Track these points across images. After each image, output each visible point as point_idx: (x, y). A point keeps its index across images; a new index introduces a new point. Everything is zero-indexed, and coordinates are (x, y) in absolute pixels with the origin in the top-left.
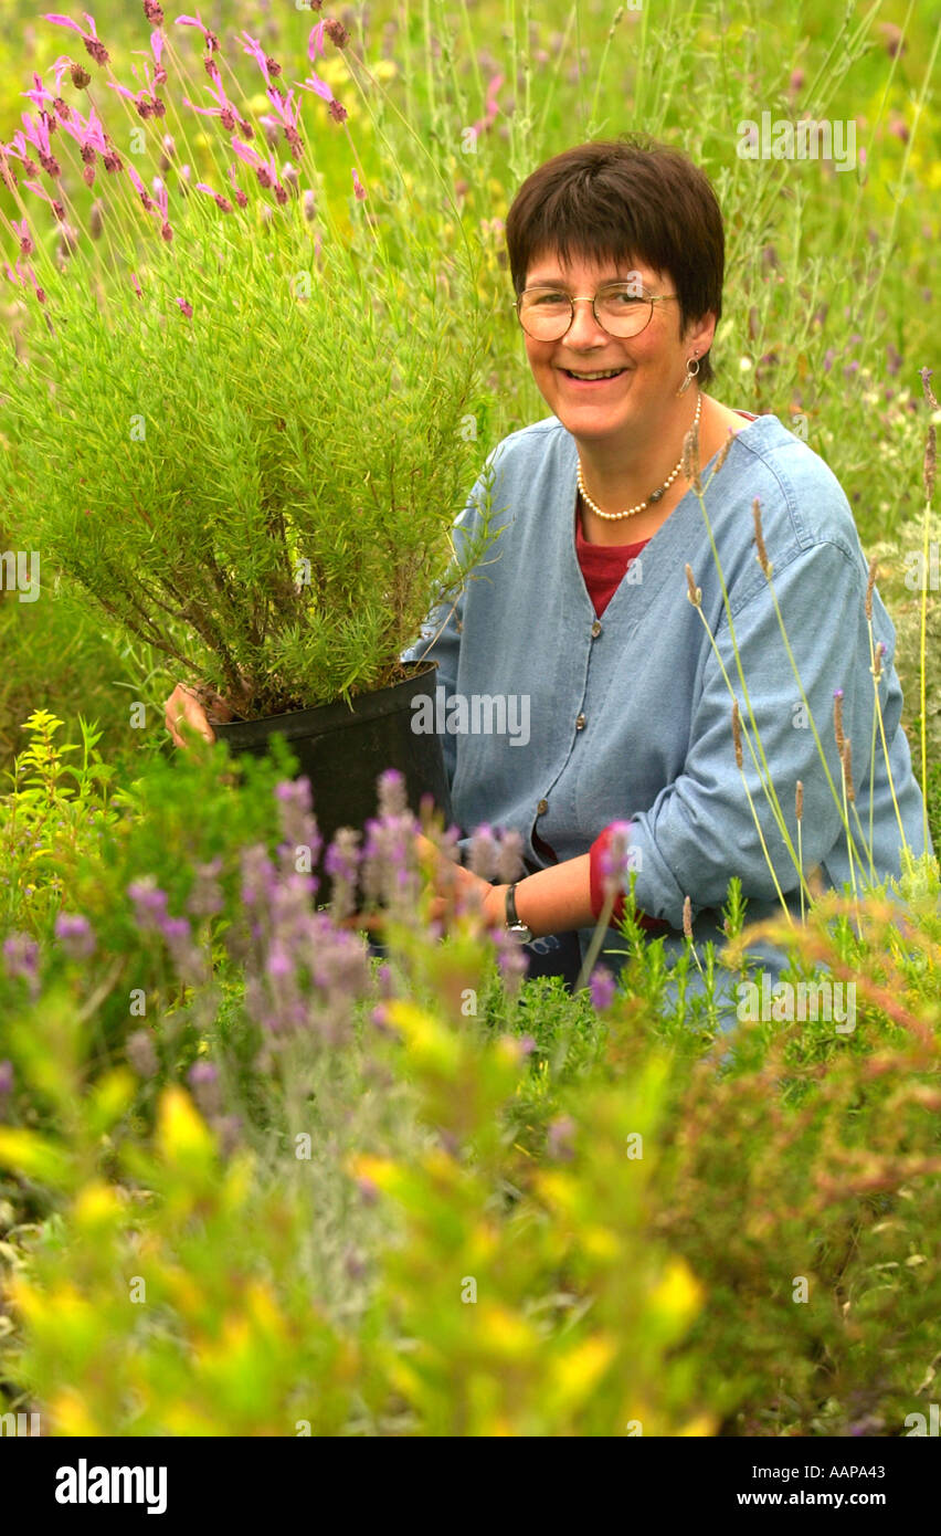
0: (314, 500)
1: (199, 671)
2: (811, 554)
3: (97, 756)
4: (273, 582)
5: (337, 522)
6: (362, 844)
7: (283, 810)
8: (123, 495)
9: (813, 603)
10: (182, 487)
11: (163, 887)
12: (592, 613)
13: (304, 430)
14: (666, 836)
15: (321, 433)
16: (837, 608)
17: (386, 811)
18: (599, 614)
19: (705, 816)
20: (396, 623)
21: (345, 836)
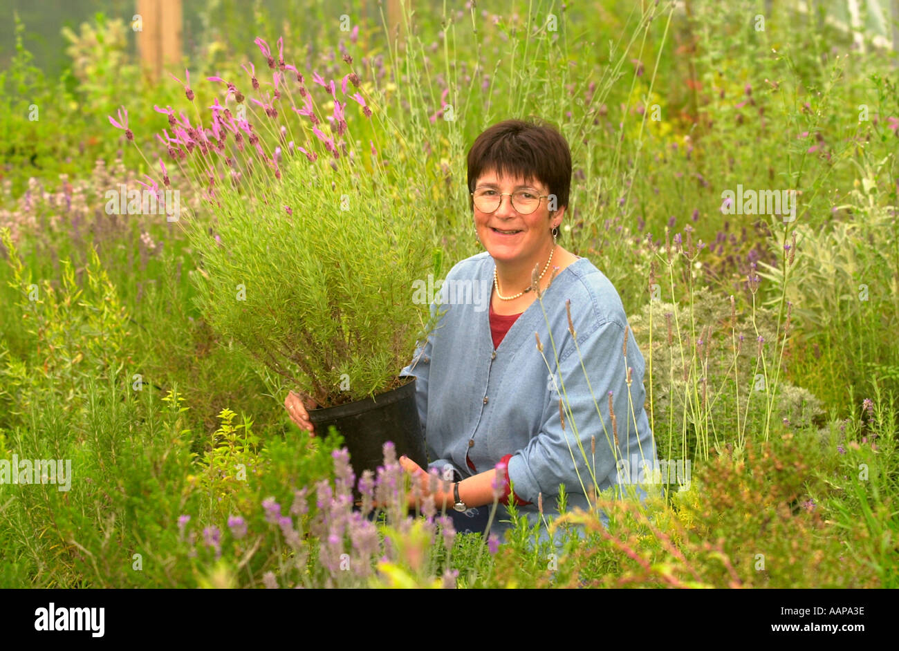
0: (354, 301)
1: (301, 385)
2: (605, 327)
3: (251, 433)
4: (335, 341)
5: (365, 311)
6: (375, 478)
7: (336, 463)
8: (261, 301)
9: (606, 351)
10: (289, 297)
11: (278, 502)
12: (493, 347)
13: (348, 267)
14: (535, 463)
15: (356, 268)
16: (617, 354)
17: (386, 461)
18: (495, 349)
19: (554, 454)
20: (395, 359)
21: (367, 474)
